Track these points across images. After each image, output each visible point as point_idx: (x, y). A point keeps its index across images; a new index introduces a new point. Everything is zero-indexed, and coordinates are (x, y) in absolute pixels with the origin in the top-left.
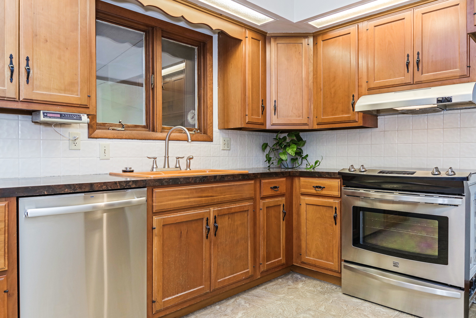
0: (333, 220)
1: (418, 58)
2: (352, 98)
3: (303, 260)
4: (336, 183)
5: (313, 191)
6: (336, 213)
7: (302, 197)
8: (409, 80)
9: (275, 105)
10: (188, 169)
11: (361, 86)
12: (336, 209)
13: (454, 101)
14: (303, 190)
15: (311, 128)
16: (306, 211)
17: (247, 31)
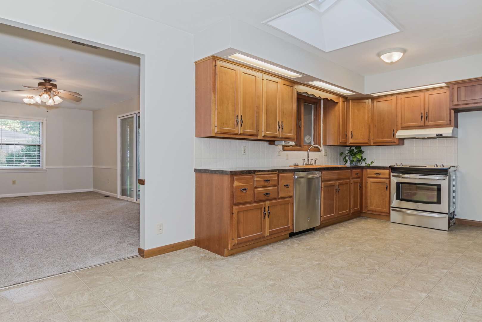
0: (386, 189)
1: (427, 115)
2: (393, 131)
3: (369, 209)
4: (387, 171)
5: (375, 176)
6: (387, 185)
7: (368, 179)
8: (422, 124)
9: (352, 133)
10: (315, 165)
11: (398, 126)
12: (387, 184)
13: (443, 136)
14: (369, 175)
15: (369, 145)
16: (370, 186)
17: (341, 98)
